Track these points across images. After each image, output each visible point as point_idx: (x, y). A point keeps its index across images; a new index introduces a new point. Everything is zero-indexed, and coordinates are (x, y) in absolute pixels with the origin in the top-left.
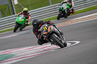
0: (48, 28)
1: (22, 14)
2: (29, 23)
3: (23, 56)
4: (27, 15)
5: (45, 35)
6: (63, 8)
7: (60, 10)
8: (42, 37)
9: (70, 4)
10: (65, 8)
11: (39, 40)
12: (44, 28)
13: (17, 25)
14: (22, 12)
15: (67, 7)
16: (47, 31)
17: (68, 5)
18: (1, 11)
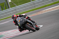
18: (1, 6)
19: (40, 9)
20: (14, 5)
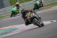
0: (31, 15)
1: (15, 6)
2: (19, 12)
3: (23, 29)
4: (18, 7)
5: (29, 19)
6: (37, 3)
7: (35, 5)
8: (28, 20)
9: (41, 1)
10: (38, 3)
11: (26, 22)
12: (28, 15)
13: (13, 13)
14: (15, 5)
15: (40, 2)
16: (30, 16)
17: (40, 1)
18: (10, 2)
19: (48, 6)
20: (23, 1)
